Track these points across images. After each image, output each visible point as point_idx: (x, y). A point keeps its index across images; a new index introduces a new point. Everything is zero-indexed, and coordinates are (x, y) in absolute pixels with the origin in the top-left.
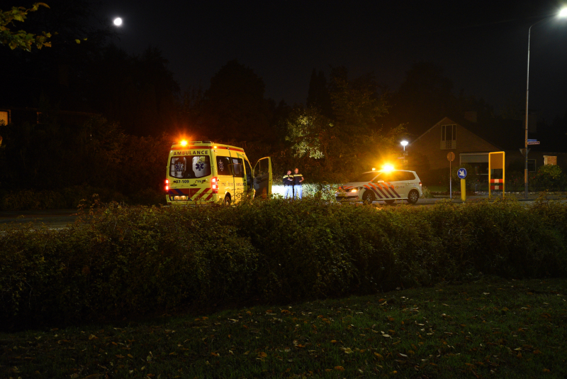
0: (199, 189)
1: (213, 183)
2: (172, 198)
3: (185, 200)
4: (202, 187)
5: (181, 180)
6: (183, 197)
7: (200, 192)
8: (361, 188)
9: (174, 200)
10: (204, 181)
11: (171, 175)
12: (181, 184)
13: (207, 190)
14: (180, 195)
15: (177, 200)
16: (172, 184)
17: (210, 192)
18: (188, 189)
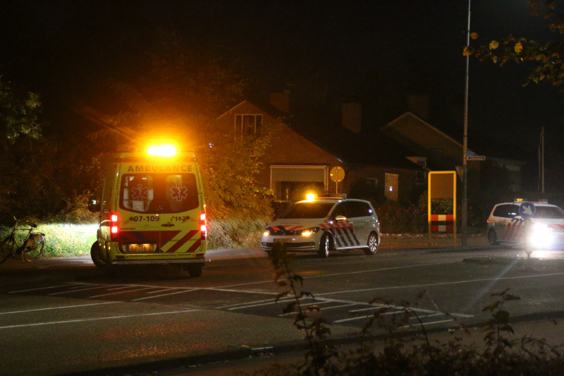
0: (177, 232)
1: (202, 223)
2: (124, 247)
3: (150, 251)
4: (184, 228)
5: (144, 216)
6: (147, 246)
7: (179, 237)
8: (318, 229)
9: (128, 251)
10: (188, 218)
11: (122, 207)
12: (144, 222)
13: (192, 233)
14: (140, 243)
15: (134, 251)
16: (126, 223)
17: (197, 236)
18: (157, 232)
